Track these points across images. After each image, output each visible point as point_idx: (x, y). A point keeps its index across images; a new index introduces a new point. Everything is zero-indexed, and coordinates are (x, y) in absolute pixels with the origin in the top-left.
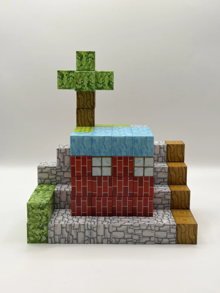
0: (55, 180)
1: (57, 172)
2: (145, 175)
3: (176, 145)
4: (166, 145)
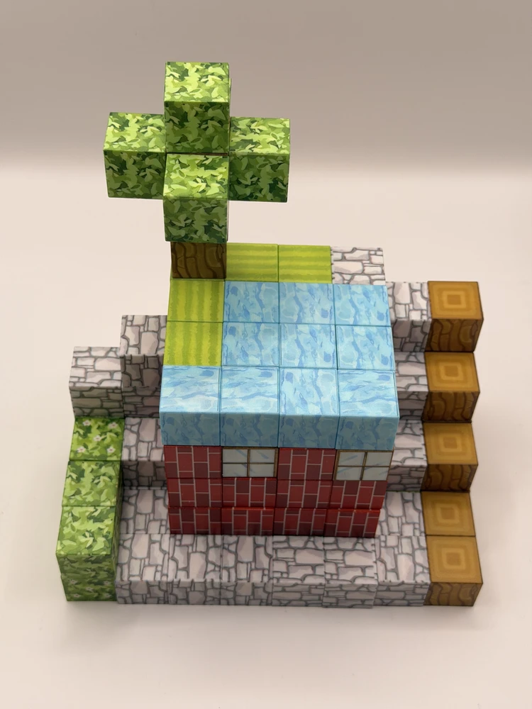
0: (121, 410)
2: (364, 479)
4: (430, 320)
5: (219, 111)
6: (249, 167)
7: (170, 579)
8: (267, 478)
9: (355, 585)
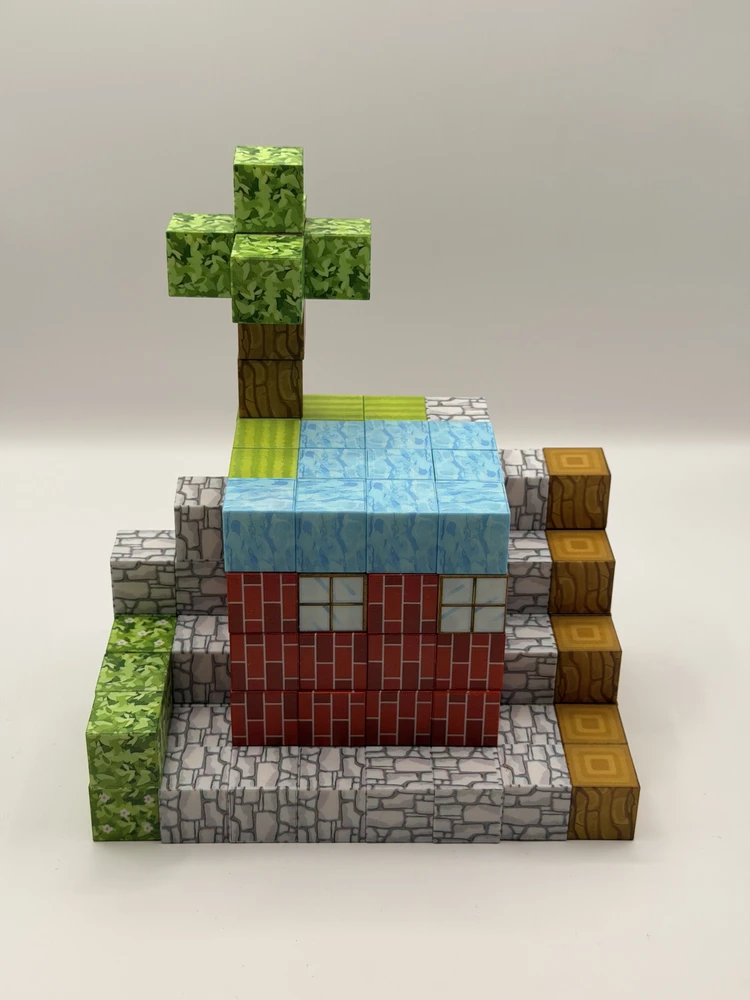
0: (172, 602)
1: (176, 579)
2: (476, 630)
3: (582, 476)
4: (548, 477)
5: (292, 176)
6: (326, 252)
7: (232, 786)
8: (355, 632)
9: (473, 792)
